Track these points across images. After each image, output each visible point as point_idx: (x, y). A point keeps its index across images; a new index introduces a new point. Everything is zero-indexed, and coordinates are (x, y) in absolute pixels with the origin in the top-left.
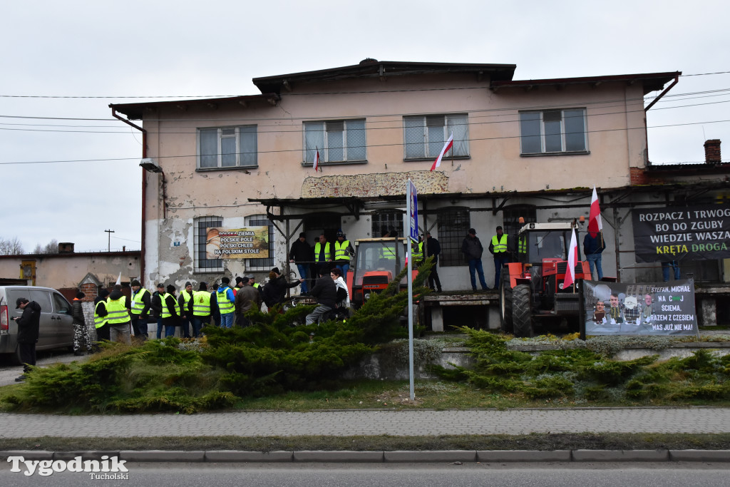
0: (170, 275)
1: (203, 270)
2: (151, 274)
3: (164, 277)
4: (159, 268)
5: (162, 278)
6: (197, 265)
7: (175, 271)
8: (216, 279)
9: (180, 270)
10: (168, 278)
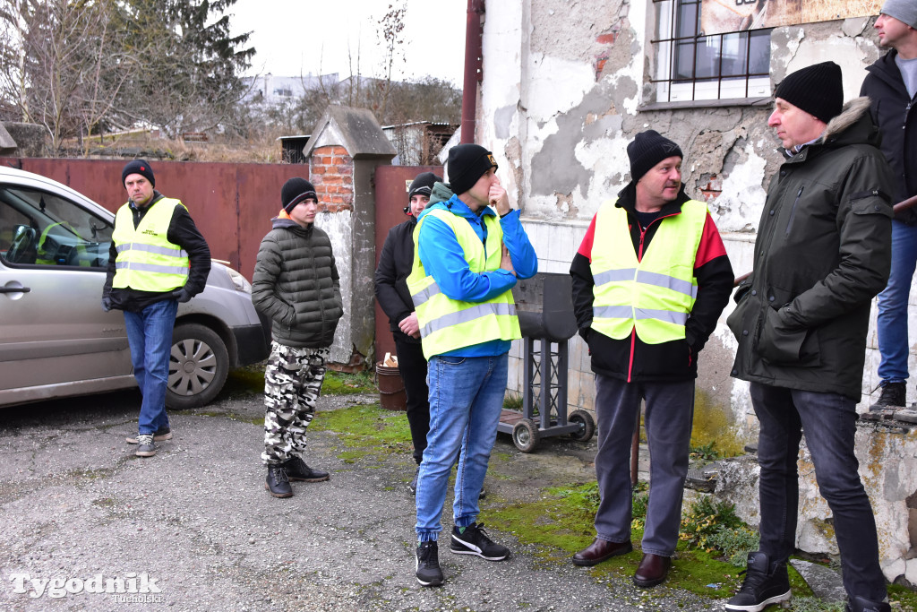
0: (562, 118)
1: (683, 93)
2: (499, 112)
3: (541, 125)
4: (524, 85)
5: (533, 128)
6: (664, 71)
7: (578, 100)
8: (729, 138)
9: (594, 92)
10: (552, 128)
